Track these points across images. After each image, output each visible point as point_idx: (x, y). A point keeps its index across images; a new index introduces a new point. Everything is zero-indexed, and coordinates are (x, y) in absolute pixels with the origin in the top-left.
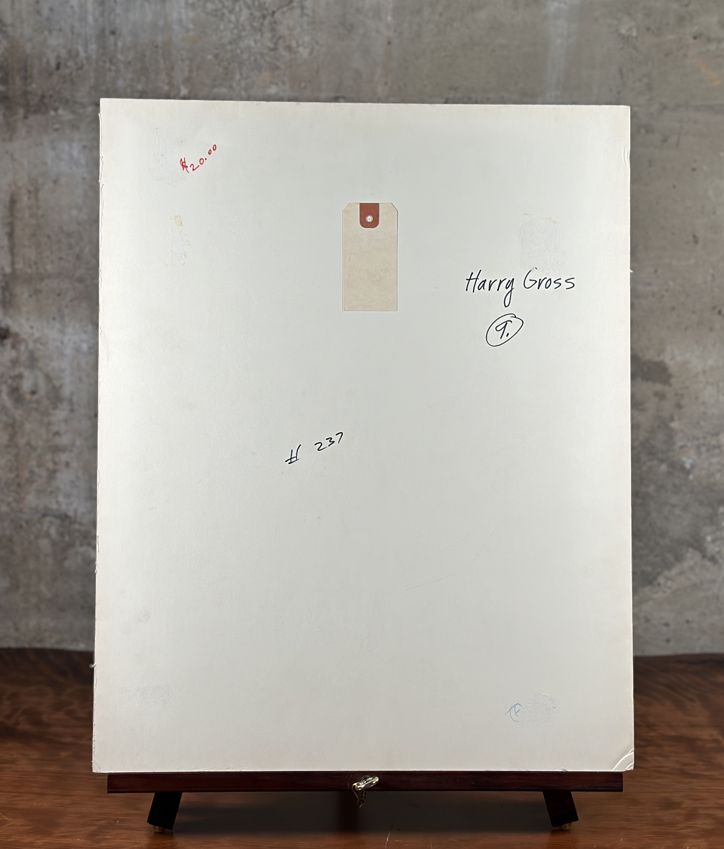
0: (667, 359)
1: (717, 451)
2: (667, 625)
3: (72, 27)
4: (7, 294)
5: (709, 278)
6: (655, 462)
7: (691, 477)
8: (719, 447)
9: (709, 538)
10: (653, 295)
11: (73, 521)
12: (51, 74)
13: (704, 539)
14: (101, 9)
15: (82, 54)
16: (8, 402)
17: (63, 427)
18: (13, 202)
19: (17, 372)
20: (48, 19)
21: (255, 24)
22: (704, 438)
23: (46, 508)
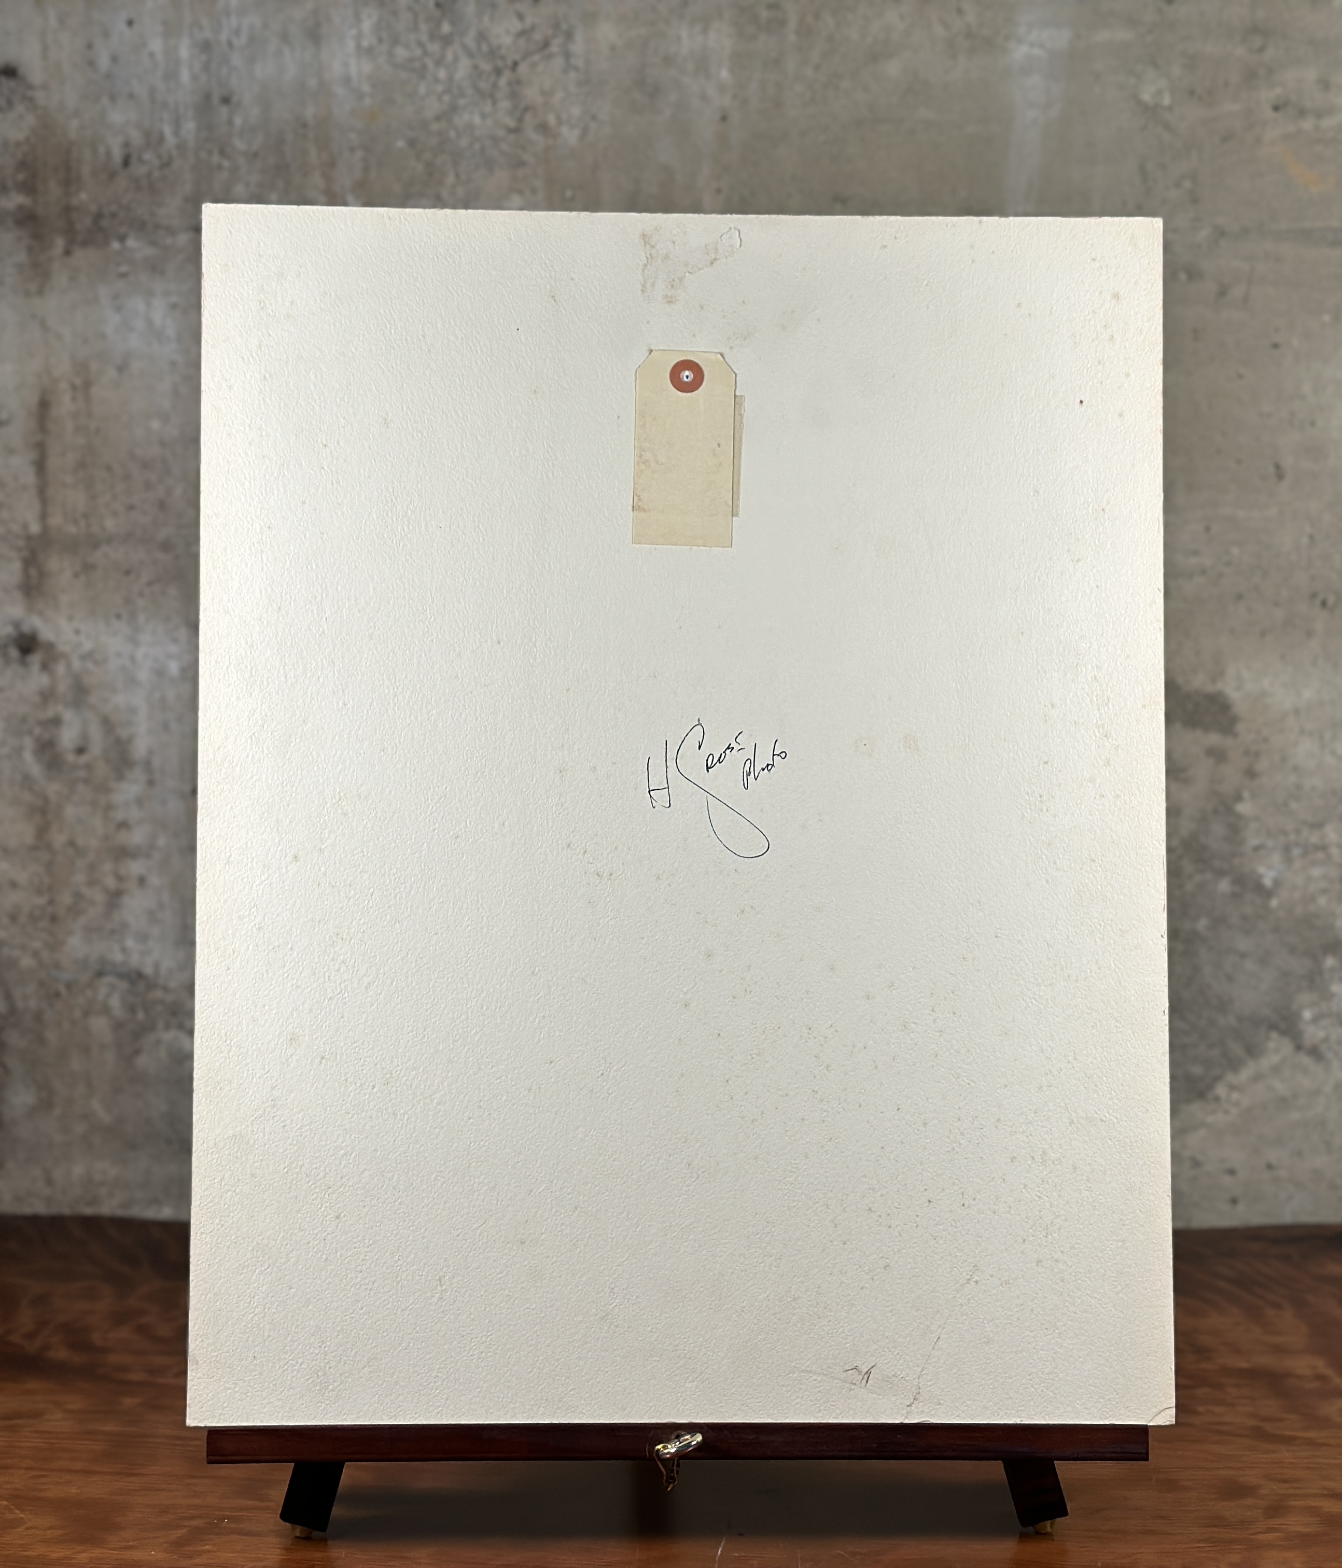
0: (1229, 689)
1: (1320, 855)
2: (1232, 1172)
3: (152, 91)
4: (33, 572)
5: (1305, 541)
6: (1209, 876)
7: (1274, 903)
8: (1324, 848)
9: (1307, 1015)
10: (1203, 572)
11: (151, 985)
12: (112, 175)
13: (1297, 1016)
14: (204, 57)
15: (170, 140)
16: (35, 769)
17: (134, 814)
18: (44, 406)
19: (50, 713)
20: (109, 76)
21: (483, 85)
22: (1298, 832)
23: (103, 961)
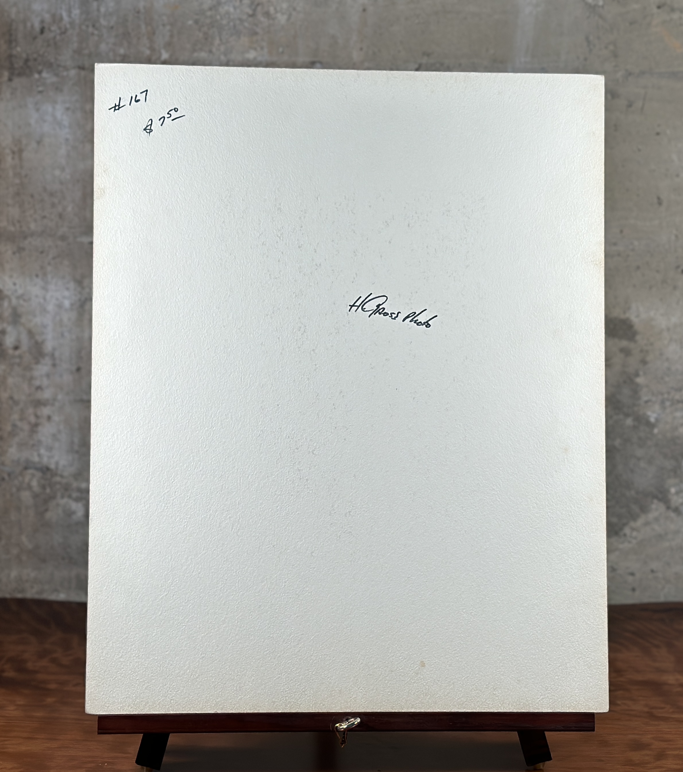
0: (633, 317)
2: (632, 574)
5: (673, 238)
6: (621, 416)
7: (656, 431)
9: (673, 490)
10: (619, 255)
11: (54, 474)
12: (35, 38)
13: (668, 491)
15: (66, 19)
17: (45, 382)
22: (669, 393)
23: (27, 461)
